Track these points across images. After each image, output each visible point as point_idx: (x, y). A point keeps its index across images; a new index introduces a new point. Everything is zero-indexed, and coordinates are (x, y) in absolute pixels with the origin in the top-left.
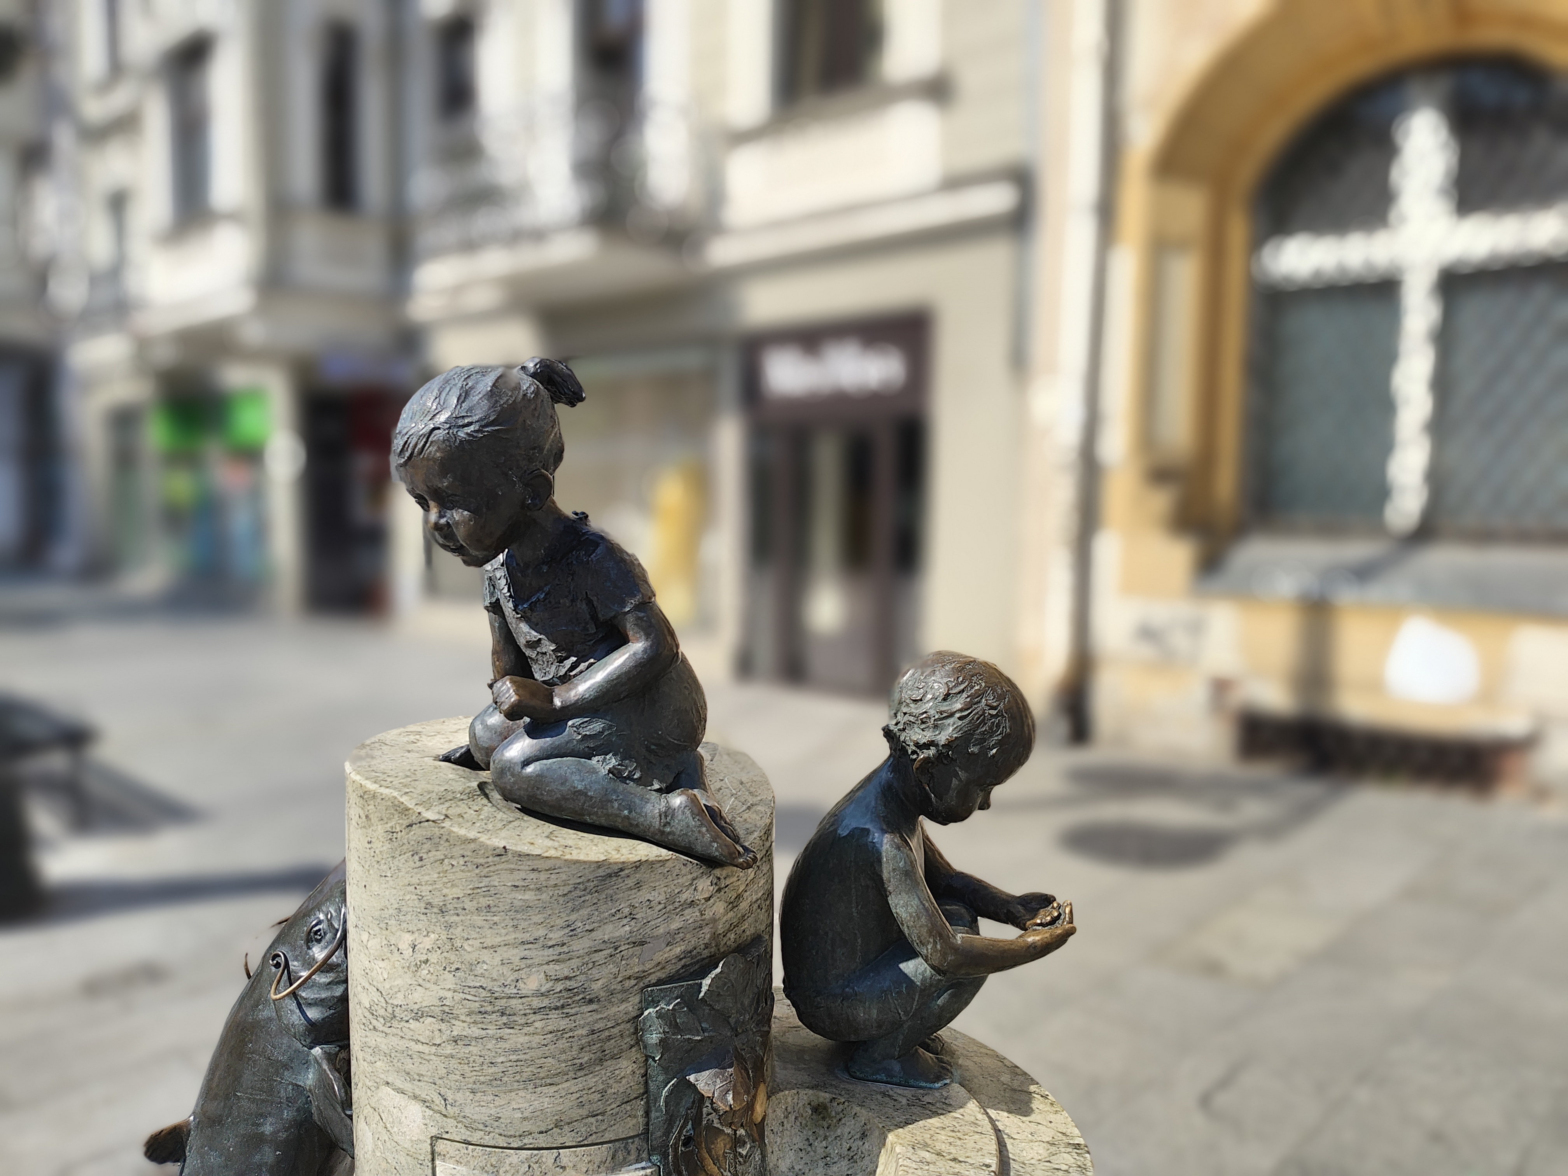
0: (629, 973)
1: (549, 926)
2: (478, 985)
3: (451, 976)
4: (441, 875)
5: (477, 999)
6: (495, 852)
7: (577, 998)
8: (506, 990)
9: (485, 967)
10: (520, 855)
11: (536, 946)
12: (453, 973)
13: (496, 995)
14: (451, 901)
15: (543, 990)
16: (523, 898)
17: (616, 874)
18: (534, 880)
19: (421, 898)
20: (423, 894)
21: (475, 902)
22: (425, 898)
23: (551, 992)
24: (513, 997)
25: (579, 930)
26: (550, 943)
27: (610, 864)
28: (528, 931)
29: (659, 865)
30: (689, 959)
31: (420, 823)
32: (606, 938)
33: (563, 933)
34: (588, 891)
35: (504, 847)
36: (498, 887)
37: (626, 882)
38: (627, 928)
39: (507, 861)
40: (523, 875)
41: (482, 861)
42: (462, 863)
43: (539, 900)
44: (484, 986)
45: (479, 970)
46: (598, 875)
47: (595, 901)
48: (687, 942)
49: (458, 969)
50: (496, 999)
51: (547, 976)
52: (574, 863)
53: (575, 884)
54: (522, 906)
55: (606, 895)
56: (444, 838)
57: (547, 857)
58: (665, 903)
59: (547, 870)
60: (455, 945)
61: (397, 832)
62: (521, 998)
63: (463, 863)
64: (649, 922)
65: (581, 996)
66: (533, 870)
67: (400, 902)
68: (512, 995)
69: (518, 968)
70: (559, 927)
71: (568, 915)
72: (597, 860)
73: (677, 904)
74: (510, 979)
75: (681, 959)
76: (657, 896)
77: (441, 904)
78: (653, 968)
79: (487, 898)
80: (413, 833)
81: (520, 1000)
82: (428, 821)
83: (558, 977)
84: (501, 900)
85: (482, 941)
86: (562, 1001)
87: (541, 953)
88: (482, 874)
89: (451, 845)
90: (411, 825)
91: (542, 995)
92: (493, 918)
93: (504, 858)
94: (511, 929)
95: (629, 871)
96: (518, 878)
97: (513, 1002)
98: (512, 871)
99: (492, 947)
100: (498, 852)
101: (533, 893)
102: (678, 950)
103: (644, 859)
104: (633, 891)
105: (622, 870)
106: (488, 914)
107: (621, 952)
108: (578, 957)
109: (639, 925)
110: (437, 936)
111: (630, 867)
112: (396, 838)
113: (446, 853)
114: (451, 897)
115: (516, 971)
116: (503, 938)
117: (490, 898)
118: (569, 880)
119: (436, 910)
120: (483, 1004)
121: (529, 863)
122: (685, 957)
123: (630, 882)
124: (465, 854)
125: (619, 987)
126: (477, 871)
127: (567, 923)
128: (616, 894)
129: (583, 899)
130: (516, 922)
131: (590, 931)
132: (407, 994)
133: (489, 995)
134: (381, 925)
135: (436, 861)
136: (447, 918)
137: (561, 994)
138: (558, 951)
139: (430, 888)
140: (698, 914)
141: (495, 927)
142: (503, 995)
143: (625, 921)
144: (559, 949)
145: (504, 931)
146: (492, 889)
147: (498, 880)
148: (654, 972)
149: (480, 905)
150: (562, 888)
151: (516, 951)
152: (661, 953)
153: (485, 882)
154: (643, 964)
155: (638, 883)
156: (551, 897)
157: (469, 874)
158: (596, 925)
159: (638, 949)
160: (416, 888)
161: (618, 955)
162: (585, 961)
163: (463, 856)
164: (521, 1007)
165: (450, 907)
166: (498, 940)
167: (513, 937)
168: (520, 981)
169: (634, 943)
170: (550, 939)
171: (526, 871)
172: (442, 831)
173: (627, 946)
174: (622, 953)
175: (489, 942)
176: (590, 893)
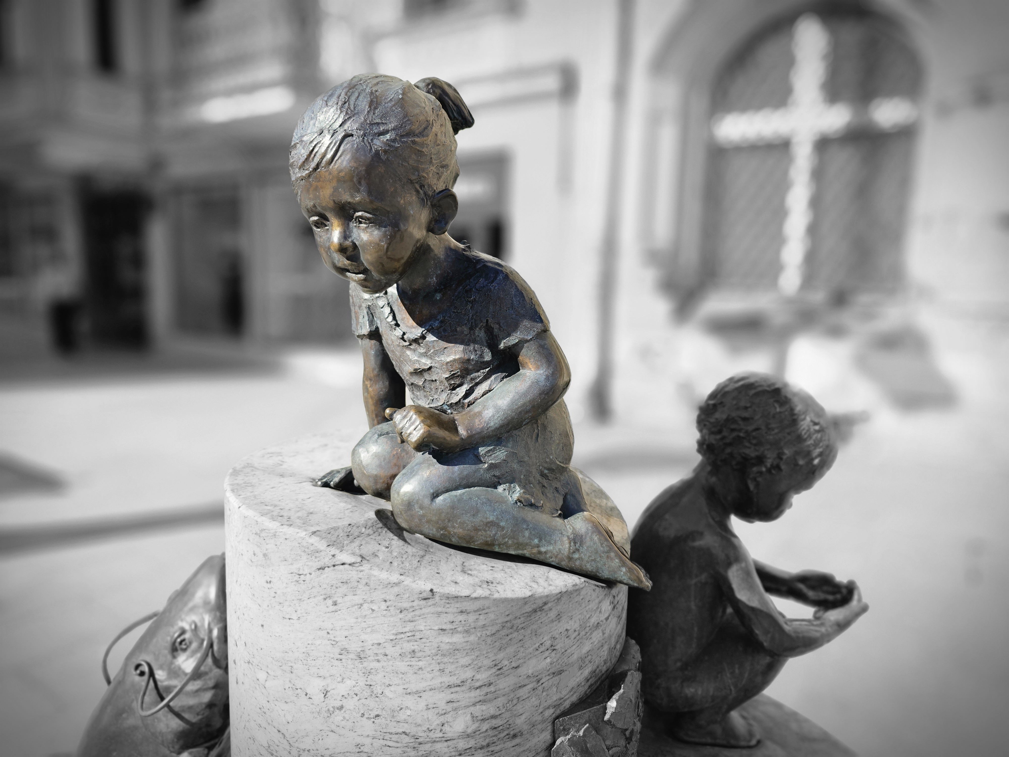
0: (549, 702)
1: (476, 667)
2: (401, 731)
3: (370, 722)
4: (359, 620)
5: (399, 745)
6: (421, 596)
7: (502, 735)
8: (432, 735)
9: (408, 712)
10: (448, 598)
11: (463, 688)
12: (373, 720)
13: (420, 740)
14: (371, 647)
15: (469, 731)
16: (450, 641)
17: (541, 609)
18: (463, 622)
19: (335, 643)
20: (337, 639)
21: (398, 647)
22: (339, 644)
23: (478, 733)
24: (438, 741)
25: (505, 668)
26: (478, 684)
27: (536, 599)
28: (455, 675)
29: (575, 594)
30: (593, 678)
31: (334, 566)
32: (530, 672)
33: (490, 673)
34: (515, 628)
35: (431, 590)
36: (424, 632)
37: (549, 615)
38: (548, 660)
39: (434, 605)
40: (451, 617)
41: (406, 605)
42: (383, 606)
43: (468, 642)
44: (407, 731)
45: (402, 716)
46: (524, 611)
47: (521, 637)
48: (593, 662)
49: (378, 716)
50: (420, 744)
51: (473, 717)
52: (503, 602)
53: (503, 623)
54: (450, 649)
55: (532, 630)
56: (364, 582)
57: (476, 598)
58: (579, 630)
59: (475, 611)
60: (375, 692)
61: (306, 575)
62: (446, 741)
63: (386, 608)
64: (566, 651)
65: (505, 733)
66: (462, 612)
67: (309, 646)
68: (438, 739)
69: (444, 711)
70: (486, 668)
71: (495, 655)
72: (523, 596)
73: (588, 629)
74: (435, 723)
75: (588, 680)
76: (573, 625)
77: (360, 649)
78: (568, 694)
79: (411, 644)
80: (325, 576)
81: (446, 744)
82: (343, 564)
83: (484, 717)
84: (427, 645)
85: (405, 687)
86: (487, 741)
87: (467, 695)
88: (407, 619)
89: (370, 589)
90: (322, 568)
91: (468, 736)
92: (418, 663)
93: (430, 602)
94: (438, 673)
95: (552, 604)
96: (445, 621)
97: (438, 746)
98: (439, 614)
99: (417, 692)
100: (425, 595)
101: (461, 636)
102: (586, 672)
103: (564, 590)
104: (555, 623)
105: (545, 604)
106: (412, 659)
107: (542, 684)
108: (504, 695)
109: (558, 655)
110: (354, 683)
111: (552, 600)
112: (304, 581)
113: (365, 597)
114: (371, 642)
115: (442, 715)
116: (429, 683)
117: (415, 643)
118: (497, 619)
119: (352, 656)
120: (406, 749)
121: (458, 605)
122: (591, 678)
123: (553, 614)
124: (387, 598)
125: (539, 718)
126: (401, 616)
127: (494, 663)
128: (540, 628)
129: (510, 637)
130: (442, 666)
131: (516, 668)
132: (316, 739)
133: (413, 740)
134: (284, 667)
135: (353, 606)
136: (365, 664)
137: (486, 734)
138: (485, 692)
139: (346, 633)
140: (601, 634)
141: (420, 672)
142: (428, 739)
143: (547, 653)
144: (485, 690)
145: (429, 676)
146: (417, 634)
147: (424, 624)
148: (569, 698)
149: (403, 651)
150: (490, 628)
151: (442, 695)
152: (574, 678)
153: (410, 626)
154: (560, 692)
155: (559, 615)
156: (479, 638)
157: (392, 619)
158: (521, 661)
159: (556, 679)
160: (328, 633)
161: (540, 688)
162: (510, 698)
163: (385, 601)
164: (446, 750)
165: (368, 653)
166: (422, 685)
167: (439, 681)
168: (446, 725)
169: (554, 673)
170: (478, 680)
171: (454, 613)
172: (360, 575)
173: (548, 677)
174: (544, 685)
175: (413, 687)
176: (517, 630)
